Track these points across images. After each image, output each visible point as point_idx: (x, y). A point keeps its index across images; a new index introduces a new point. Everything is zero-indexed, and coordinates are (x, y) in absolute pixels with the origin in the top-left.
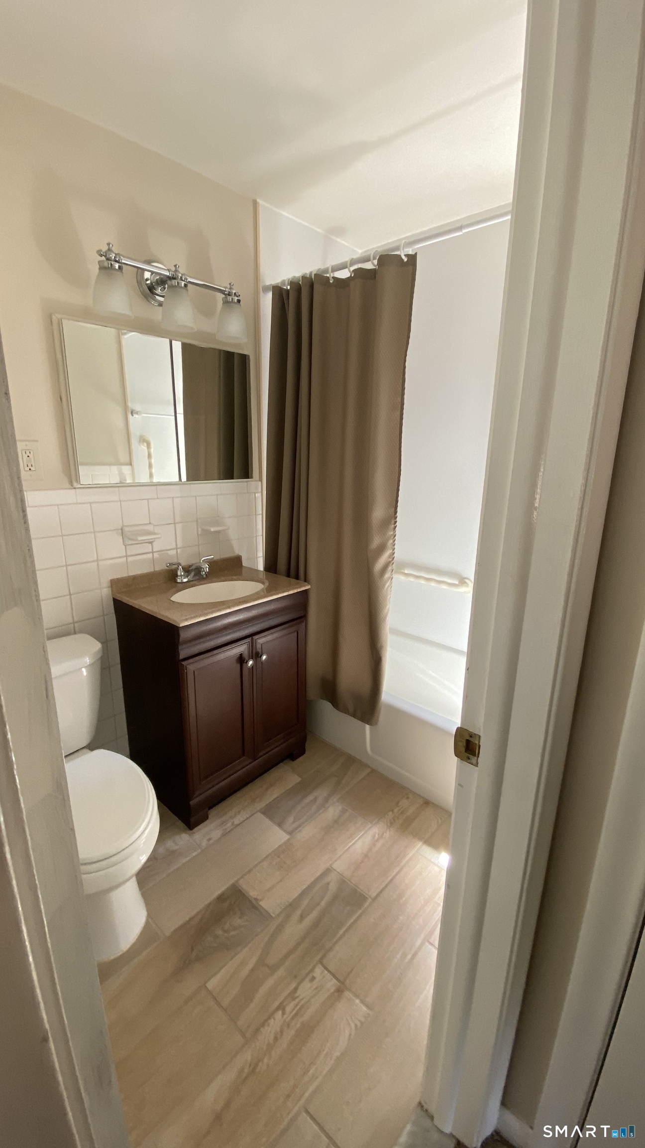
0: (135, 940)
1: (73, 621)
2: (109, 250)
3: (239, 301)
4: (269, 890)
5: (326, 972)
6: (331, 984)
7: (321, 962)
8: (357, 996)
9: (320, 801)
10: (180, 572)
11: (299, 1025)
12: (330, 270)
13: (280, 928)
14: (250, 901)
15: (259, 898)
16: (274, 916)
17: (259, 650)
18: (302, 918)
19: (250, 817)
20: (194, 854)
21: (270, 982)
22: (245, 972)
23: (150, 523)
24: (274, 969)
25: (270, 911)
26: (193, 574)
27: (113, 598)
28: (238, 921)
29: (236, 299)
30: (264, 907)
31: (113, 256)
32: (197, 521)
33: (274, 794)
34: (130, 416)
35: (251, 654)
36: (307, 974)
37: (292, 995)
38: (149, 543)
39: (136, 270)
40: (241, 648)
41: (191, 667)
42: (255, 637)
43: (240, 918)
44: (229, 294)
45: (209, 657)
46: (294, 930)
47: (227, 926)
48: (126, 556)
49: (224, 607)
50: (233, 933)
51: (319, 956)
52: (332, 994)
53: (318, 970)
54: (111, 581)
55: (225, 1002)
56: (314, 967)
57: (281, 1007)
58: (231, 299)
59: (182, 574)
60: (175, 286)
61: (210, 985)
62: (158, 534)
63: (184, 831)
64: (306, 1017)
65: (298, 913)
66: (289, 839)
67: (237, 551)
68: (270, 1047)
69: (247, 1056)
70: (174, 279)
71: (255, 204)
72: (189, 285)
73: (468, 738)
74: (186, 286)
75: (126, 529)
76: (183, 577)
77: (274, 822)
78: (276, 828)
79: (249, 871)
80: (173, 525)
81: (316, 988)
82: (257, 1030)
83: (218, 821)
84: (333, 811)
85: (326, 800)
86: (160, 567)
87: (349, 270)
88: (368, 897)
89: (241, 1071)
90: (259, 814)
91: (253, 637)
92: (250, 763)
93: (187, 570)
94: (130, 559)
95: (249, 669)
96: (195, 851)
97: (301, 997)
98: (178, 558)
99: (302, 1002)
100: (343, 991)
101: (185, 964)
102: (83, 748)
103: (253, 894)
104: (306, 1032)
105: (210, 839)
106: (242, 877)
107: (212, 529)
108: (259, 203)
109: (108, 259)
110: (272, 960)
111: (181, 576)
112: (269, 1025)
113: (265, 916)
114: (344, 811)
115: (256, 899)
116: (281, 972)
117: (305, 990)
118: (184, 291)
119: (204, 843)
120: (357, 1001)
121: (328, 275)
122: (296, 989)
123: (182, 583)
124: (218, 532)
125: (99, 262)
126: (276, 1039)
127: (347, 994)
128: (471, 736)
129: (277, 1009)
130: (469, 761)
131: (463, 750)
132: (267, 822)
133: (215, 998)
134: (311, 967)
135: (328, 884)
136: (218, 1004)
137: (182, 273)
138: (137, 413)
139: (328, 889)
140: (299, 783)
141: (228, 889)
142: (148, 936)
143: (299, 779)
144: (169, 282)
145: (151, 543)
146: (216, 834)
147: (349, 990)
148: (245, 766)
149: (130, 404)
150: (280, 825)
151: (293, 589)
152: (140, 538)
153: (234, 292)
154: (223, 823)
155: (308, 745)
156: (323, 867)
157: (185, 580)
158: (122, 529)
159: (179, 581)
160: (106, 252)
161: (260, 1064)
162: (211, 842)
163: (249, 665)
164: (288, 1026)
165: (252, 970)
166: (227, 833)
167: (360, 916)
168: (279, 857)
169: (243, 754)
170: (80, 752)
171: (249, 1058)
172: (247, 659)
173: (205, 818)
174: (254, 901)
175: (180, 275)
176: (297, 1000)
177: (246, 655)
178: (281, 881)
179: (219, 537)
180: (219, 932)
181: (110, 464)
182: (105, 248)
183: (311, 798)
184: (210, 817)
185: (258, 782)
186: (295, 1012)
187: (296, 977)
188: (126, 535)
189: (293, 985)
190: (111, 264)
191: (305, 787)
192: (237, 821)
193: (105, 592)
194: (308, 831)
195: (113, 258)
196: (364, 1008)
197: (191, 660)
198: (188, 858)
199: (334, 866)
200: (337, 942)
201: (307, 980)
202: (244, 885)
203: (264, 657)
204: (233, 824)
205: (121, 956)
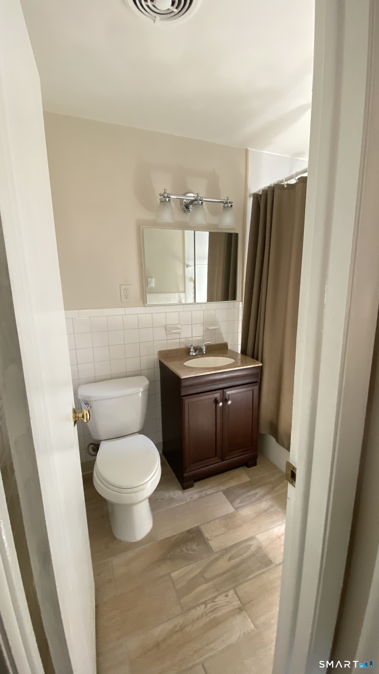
0: (144, 537)
1: (126, 371)
2: (165, 192)
3: (231, 206)
4: (216, 536)
5: (235, 595)
6: (237, 603)
7: (234, 588)
8: (250, 618)
9: (257, 496)
10: (192, 350)
11: (212, 617)
12: (284, 181)
13: (217, 559)
14: (204, 539)
15: (210, 539)
16: (215, 552)
17: (227, 397)
18: (230, 559)
19: (216, 492)
20: (183, 503)
21: (204, 587)
22: (191, 576)
23: (179, 324)
24: (207, 581)
25: (213, 548)
26: (198, 351)
27: (159, 360)
28: (195, 547)
29: (230, 205)
30: (211, 545)
31: (166, 195)
32: (203, 323)
33: (233, 483)
34: (186, 268)
35: (222, 399)
36: (224, 592)
37: (213, 599)
38: (178, 333)
39: (179, 200)
40: (217, 395)
41: (187, 401)
42: (225, 390)
43: (196, 546)
44: (226, 203)
45: (197, 397)
46: (223, 564)
47: (189, 548)
48: (167, 340)
49: (208, 370)
50: (191, 552)
51: (234, 585)
52: (236, 609)
53: (231, 593)
54: (159, 351)
55: (177, 587)
56: (230, 589)
57: (205, 603)
58: (227, 205)
59: (193, 351)
60: (196, 204)
61: (174, 575)
62: (182, 329)
63: (179, 489)
64: (218, 614)
65: (229, 555)
66: (234, 512)
67: (225, 340)
68: (193, 621)
69: (180, 620)
70: (197, 200)
71: (247, 151)
72: (204, 202)
73: (292, 469)
74: (202, 203)
75: (167, 326)
76: (193, 352)
77: (229, 501)
78: (229, 503)
79: (208, 523)
80: (191, 325)
81: (227, 602)
82: (190, 610)
83: (198, 490)
84: (264, 504)
85: (263, 496)
86: (182, 346)
87: (295, 179)
88: (273, 563)
89: (175, 626)
90: (221, 493)
91: (224, 390)
92: (220, 462)
93: (196, 349)
94: (169, 341)
95: (221, 407)
96: (183, 502)
97: (217, 603)
98: (192, 342)
99: (217, 606)
100: (243, 610)
101: (163, 559)
102: (137, 432)
103: (207, 535)
104: (216, 623)
105: (191, 498)
106: (203, 524)
107: (210, 328)
108: (249, 150)
109: (164, 197)
110: (207, 575)
111: (192, 352)
112: (196, 609)
113: (209, 550)
114: (272, 506)
115: (208, 539)
116: (210, 584)
117: (221, 600)
118: (201, 206)
119: (188, 499)
120: (249, 620)
121: (283, 184)
122: (216, 597)
123: (192, 355)
124: (215, 329)
125: (160, 199)
126: (198, 618)
127: (244, 613)
128: (293, 469)
129: (202, 603)
130: (292, 483)
131: (290, 476)
132: (224, 498)
133: (173, 583)
134: (227, 589)
135: (251, 546)
136: (174, 586)
137: (201, 197)
138: (189, 266)
139: (250, 549)
140: (248, 482)
141: (194, 528)
142: (150, 537)
143: (249, 480)
144: (194, 202)
145: (179, 334)
146: (196, 496)
147: (246, 611)
148: (216, 464)
149: (186, 262)
150: (231, 502)
151: (253, 365)
152: (173, 331)
153: (229, 201)
154: (202, 491)
155: (258, 460)
156: (250, 535)
157: (194, 354)
158: (165, 326)
159: (191, 354)
160: (163, 194)
161: (186, 628)
162: (192, 499)
163: (220, 405)
164: (207, 615)
165: (195, 576)
166: (201, 498)
167: (264, 573)
168: (226, 520)
169: (216, 456)
170: (135, 434)
171: (181, 622)
172: (219, 401)
173: (192, 486)
174: (206, 540)
175: (199, 198)
176: (215, 604)
177: (219, 399)
178: (223, 534)
179: (216, 332)
180: (184, 549)
181: (175, 292)
182: (162, 192)
183: (253, 492)
184: (194, 486)
185: (225, 474)
186: (212, 609)
187: (218, 590)
188: (167, 328)
189: (216, 594)
190: (165, 199)
191: (251, 485)
192: (208, 493)
193: (156, 357)
194: (247, 512)
195: (166, 196)
196: (252, 626)
197: (186, 397)
198: (178, 505)
199: (258, 537)
200: (246, 581)
201: (224, 595)
202: (203, 529)
203: (230, 402)
204: (206, 494)
205: (135, 543)
